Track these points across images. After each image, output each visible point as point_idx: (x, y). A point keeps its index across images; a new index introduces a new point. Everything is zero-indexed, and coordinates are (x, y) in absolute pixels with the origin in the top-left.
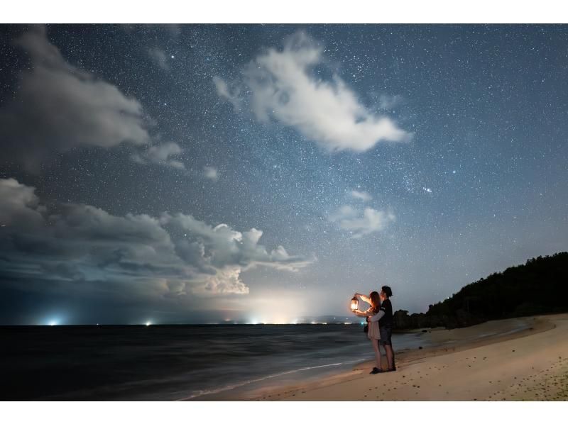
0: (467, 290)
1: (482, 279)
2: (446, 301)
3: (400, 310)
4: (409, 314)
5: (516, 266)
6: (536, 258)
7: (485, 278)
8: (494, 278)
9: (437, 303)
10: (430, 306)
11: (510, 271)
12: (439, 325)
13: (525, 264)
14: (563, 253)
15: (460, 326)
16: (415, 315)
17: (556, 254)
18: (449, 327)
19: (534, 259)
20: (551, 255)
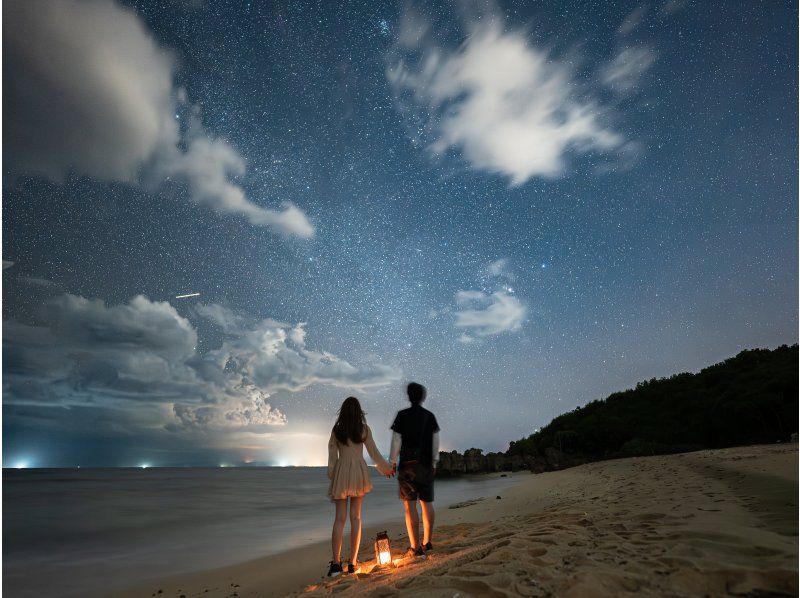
0: (559, 423)
1: (578, 408)
2: (532, 437)
3: (472, 449)
4: (484, 453)
5: (623, 390)
6: (648, 381)
7: (582, 406)
8: (595, 407)
9: (520, 439)
10: (512, 443)
11: (616, 398)
12: (522, 468)
13: (634, 389)
14: (683, 374)
15: (550, 469)
16: (490, 455)
17: (674, 376)
18: (536, 471)
19: (646, 382)
20: (668, 377)
